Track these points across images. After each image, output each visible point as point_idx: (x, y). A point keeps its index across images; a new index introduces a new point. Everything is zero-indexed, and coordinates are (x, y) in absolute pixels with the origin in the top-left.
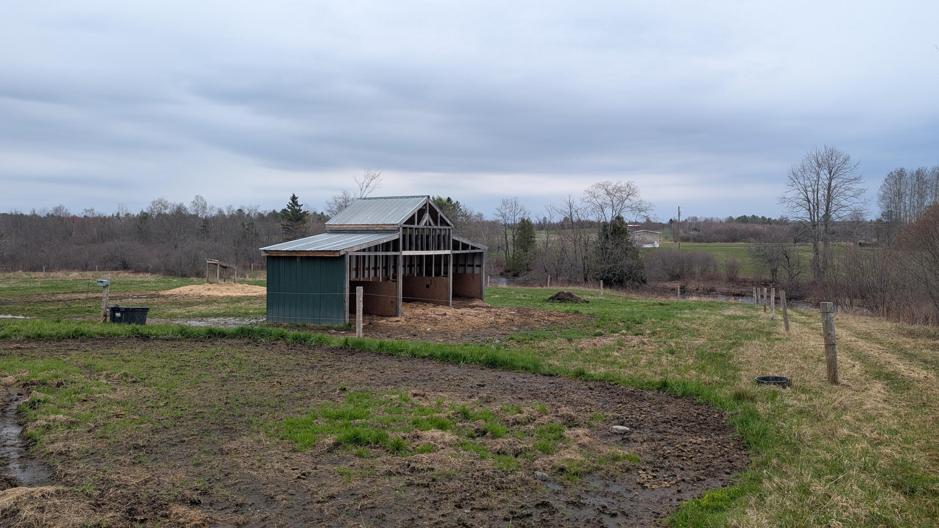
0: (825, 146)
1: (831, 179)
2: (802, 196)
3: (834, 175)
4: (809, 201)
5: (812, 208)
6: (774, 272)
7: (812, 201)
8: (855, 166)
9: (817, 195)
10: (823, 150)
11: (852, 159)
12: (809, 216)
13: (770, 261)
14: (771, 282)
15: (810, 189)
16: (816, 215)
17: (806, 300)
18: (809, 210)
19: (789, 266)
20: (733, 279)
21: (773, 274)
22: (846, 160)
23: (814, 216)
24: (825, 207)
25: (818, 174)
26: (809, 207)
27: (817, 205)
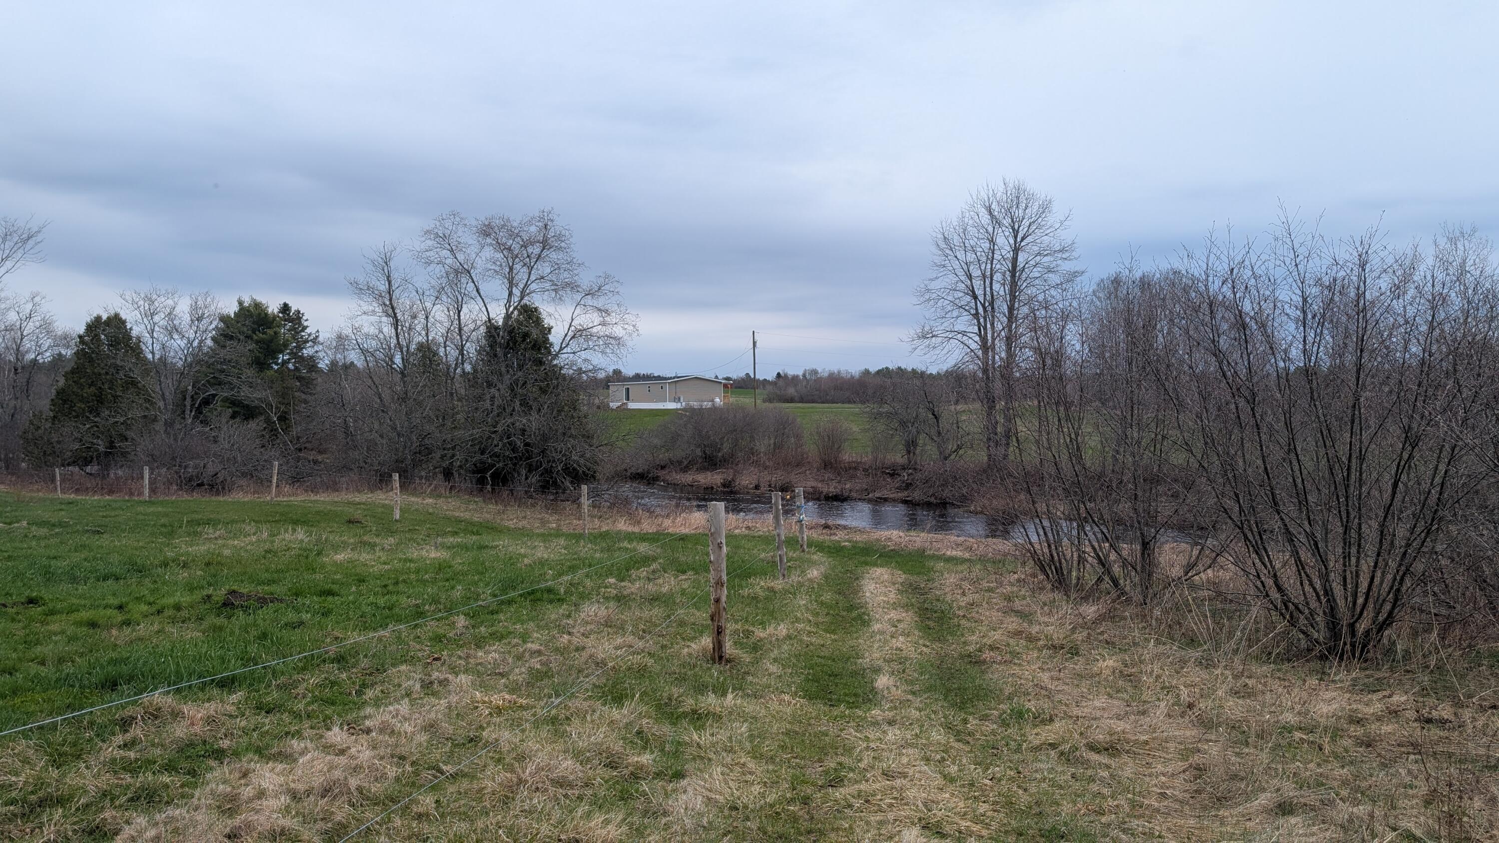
0: (1004, 180)
1: (1016, 250)
2: (962, 286)
3: (1023, 239)
4: (975, 297)
5: (981, 310)
6: (911, 446)
7: (981, 298)
8: (1062, 223)
9: (991, 284)
10: (1001, 188)
11: (1055, 207)
12: (976, 329)
13: (903, 424)
14: (904, 468)
15: (976, 273)
16: (989, 326)
17: (972, 508)
18: (976, 315)
19: (939, 433)
20: (831, 463)
21: (909, 452)
22: (1045, 208)
23: (985, 328)
24: (1005, 307)
25: (992, 241)
26: (977, 309)
27: (992, 303)
